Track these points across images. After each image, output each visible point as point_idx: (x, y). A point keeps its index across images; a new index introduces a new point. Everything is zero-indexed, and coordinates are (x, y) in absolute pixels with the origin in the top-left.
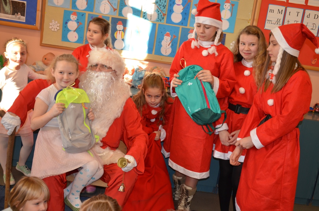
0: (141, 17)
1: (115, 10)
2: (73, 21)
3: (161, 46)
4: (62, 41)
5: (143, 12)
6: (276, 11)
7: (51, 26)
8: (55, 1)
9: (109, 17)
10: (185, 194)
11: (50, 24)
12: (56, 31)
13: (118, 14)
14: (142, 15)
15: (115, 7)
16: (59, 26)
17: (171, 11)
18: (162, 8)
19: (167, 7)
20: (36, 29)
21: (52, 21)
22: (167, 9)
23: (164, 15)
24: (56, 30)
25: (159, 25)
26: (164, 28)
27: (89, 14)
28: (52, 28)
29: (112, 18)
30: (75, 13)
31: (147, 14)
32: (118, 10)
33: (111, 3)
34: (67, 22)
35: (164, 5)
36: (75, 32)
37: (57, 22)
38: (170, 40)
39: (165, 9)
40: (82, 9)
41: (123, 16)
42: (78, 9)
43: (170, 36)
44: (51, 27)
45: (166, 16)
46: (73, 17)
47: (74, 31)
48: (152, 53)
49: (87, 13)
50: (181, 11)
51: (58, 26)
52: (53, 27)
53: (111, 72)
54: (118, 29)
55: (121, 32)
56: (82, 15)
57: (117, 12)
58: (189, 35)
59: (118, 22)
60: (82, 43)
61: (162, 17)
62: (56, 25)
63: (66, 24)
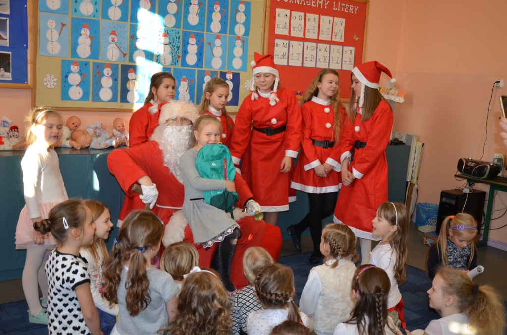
0: (155, 62)
1: (125, 55)
2: (74, 73)
3: (179, 93)
4: (62, 100)
5: (156, 55)
6: (281, 45)
7: (46, 81)
8: (49, 48)
9: (118, 65)
11: (44, 79)
12: (53, 88)
13: (128, 60)
14: (155, 58)
15: (125, 52)
16: (57, 82)
17: (185, 53)
18: (176, 49)
19: (181, 48)
20: (28, 88)
21: (47, 75)
22: (181, 50)
23: (179, 57)
25: (174, 68)
26: (180, 73)
27: (93, 63)
29: (122, 65)
30: (76, 63)
31: (160, 57)
32: (128, 55)
33: (120, 47)
34: (67, 75)
35: (178, 46)
36: (78, 87)
37: (53, 76)
38: (188, 85)
39: (179, 51)
40: (84, 57)
41: (134, 62)
42: (80, 58)
43: (187, 81)
44: (45, 84)
45: (181, 58)
46: (74, 68)
47: (77, 86)
49: (91, 61)
50: (196, 51)
51: (55, 82)
52: (48, 83)
54: (130, 79)
55: (133, 81)
56: (86, 64)
57: (127, 57)
58: (206, 77)
59: (130, 69)
60: (89, 100)
61: (177, 59)
62: (52, 80)
63: (66, 78)
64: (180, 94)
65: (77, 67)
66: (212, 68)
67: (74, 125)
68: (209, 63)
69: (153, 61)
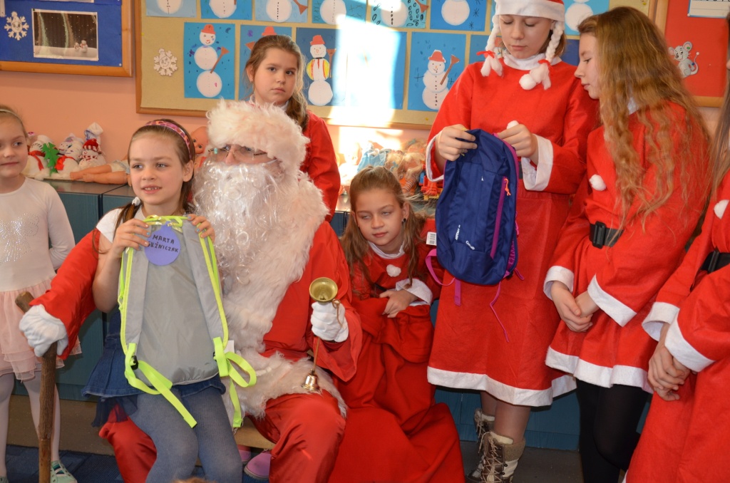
0: (369, 20)
1: (302, 9)
2: (206, 47)
3: (424, 87)
4: (186, 97)
5: (372, 7)
7: (158, 63)
8: (162, 3)
9: (291, 29)
10: (495, 456)
11: (155, 59)
12: (170, 75)
13: (310, 19)
14: (370, 14)
15: (303, 3)
16: (176, 63)
20: (124, 76)
21: (160, 51)
23: (424, 8)
24: (169, 72)
25: (414, 33)
26: (426, 42)
27: (242, 26)
28: (161, 68)
29: (299, 30)
30: (210, 27)
31: (380, 10)
32: (310, 9)
34: (193, 50)
36: (214, 73)
37: (170, 52)
38: (445, 70)
40: (225, 16)
41: (324, 22)
42: (216, 17)
43: (443, 61)
44: (157, 67)
45: (429, 10)
46: (206, 38)
47: (212, 71)
48: (402, 105)
49: (238, 24)
51: (173, 63)
52: (162, 65)
53: (264, 164)
54: (314, 56)
55: (321, 61)
56: (228, 30)
57: (309, 13)
59: (314, 38)
61: (420, 13)
62: (169, 60)
63: (190, 56)
64: (425, 91)
65: (212, 35)
69: (365, 20)
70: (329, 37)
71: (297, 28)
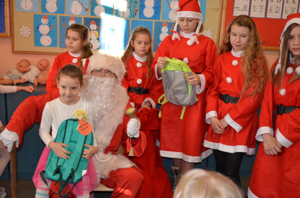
0: (114, 15)
1: (86, 10)
2: (44, 25)
4: (35, 46)
5: (115, 10)
7: (22, 32)
8: (23, 5)
9: (81, 18)
11: (20, 30)
12: (28, 37)
13: (90, 14)
14: (114, 12)
15: (87, 7)
17: (143, 7)
18: (134, 4)
19: (138, 3)
20: (6, 37)
21: (23, 26)
22: (139, 5)
23: (136, 10)
25: (132, 21)
26: (137, 24)
27: (60, 16)
28: (23, 34)
29: (85, 18)
30: (45, 16)
31: (119, 11)
32: (90, 10)
33: (82, 3)
34: (38, 26)
35: (136, 1)
37: (27, 27)
39: (137, 5)
40: (52, 12)
41: (96, 16)
42: (49, 13)
44: (21, 33)
45: (138, 11)
46: (44, 21)
47: (47, 35)
49: (58, 15)
50: (153, 5)
51: (29, 32)
52: (24, 32)
54: (92, 29)
55: (95, 31)
56: (54, 18)
57: (89, 11)
58: (163, 28)
59: (91, 22)
60: (57, 47)
61: (135, 13)
62: (27, 30)
63: (37, 29)
65: (46, 20)
66: (169, 19)
67: (41, 66)
68: (166, 15)
69: (113, 15)
70: (98, 22)
71: (84, 18)
